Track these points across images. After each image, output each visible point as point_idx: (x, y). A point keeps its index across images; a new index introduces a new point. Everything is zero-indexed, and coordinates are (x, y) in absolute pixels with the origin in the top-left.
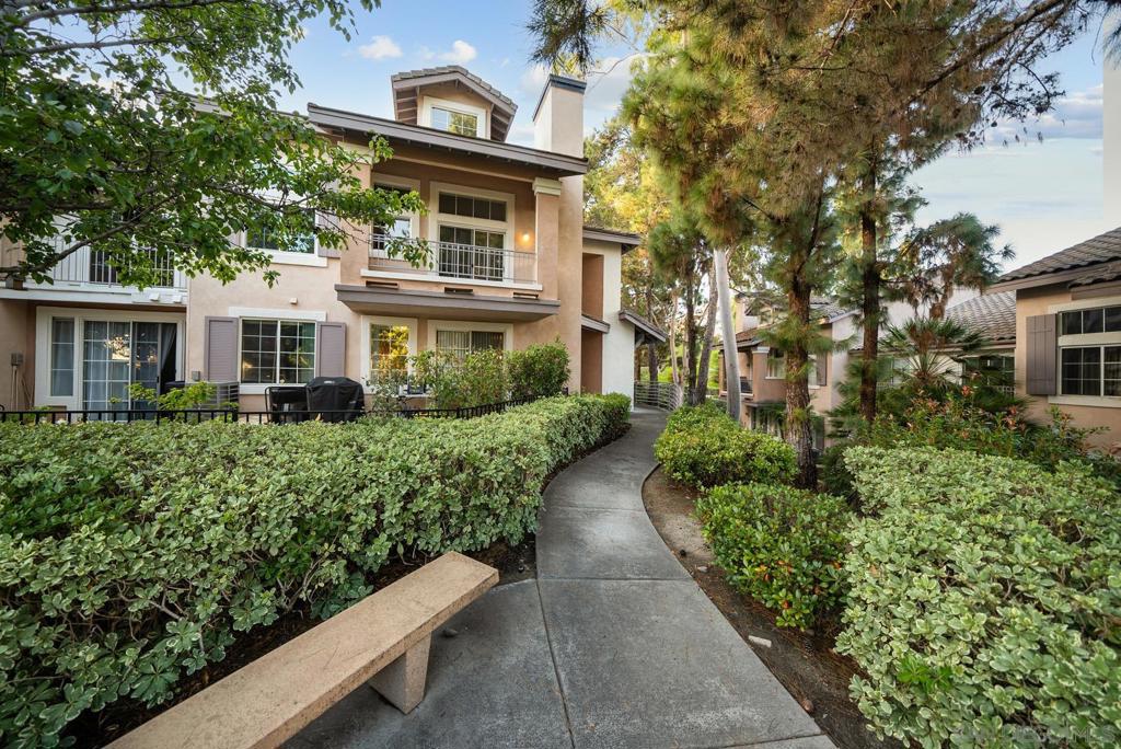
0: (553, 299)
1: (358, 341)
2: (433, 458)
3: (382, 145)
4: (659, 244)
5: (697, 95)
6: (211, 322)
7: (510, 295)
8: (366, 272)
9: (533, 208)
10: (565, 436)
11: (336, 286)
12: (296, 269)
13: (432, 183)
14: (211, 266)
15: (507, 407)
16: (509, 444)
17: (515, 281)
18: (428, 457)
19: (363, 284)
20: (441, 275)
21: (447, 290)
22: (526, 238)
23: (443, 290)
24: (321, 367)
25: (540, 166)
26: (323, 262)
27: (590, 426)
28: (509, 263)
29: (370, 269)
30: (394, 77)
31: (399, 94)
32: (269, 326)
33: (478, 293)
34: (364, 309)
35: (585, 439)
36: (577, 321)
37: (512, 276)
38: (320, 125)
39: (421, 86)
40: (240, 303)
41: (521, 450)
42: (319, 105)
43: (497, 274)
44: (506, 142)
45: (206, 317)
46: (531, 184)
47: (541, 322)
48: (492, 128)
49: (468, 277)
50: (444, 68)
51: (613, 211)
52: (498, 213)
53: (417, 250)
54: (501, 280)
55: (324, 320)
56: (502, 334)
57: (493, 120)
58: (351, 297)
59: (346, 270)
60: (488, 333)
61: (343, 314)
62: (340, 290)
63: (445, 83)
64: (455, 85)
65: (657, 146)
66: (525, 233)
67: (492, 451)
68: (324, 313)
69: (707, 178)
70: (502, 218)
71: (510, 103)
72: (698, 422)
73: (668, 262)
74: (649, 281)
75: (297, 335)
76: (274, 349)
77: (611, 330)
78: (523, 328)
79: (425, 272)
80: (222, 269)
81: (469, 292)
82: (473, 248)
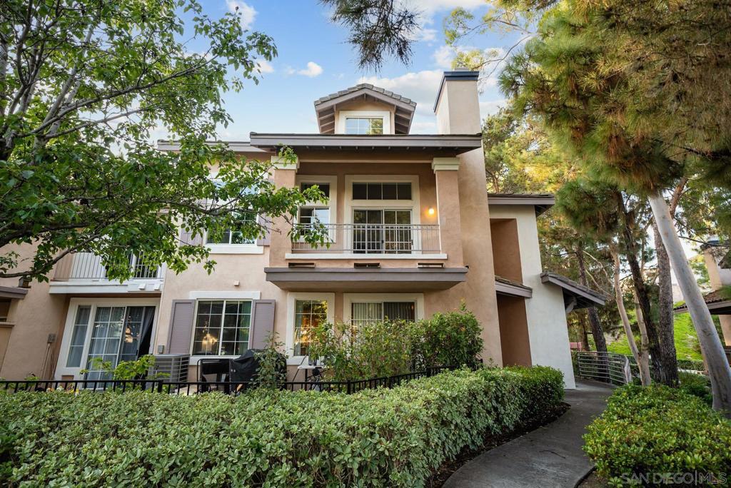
0: (460, 266)
1: (284, 315)
2: (287, 435)
3: (288, 153)
4: (569, 200)
5: (573, 55)
6: (177, 303)
7: (415, 266)
8: (289, 255)
9: (434, 185)
10: (469, 415)
11: (265, 269)
12: (240, 257)
13: (346, 176)
14: (168, 260)
15: (403, 382)
16: (372, 424)
17: (423, 252)
18: (282, 434)
19: (286, 266)
20: (355, 252)
21: (356, 265)
22: (431, 212)
23: (352, 266)
24: (254, 340)
25: (436, 148)
26: (261, 250)
27: (504, 405)
28: (416, 236)
29: (293, 252)
30: (315, 102)
31: (320, 114)
32: (217, 306)
33: (386, 266)
34: (289, 286)
35: (498, 420)
36: (490, 286)
37: (420, 249)
38: (260, 147)
39: (337, 105)
40: (198, 288)
41: (387, 432)
42: (258, 132)
43: (406, 248)
44: (410, 133)
45: (174, 300)
46: (430, 164)
47: (452, 290)
48: (396, 125)
49: (380, 252)
50: (354, 88)
51: (525, 177)
52: (405, 192)
53: (315, 233)
54: (410, 253)
55: (259, 298)
56: (412, 304)
57: (397, 118)
58: (278, 277)
59: (274, 256)
60: (400, 303)
61: (273, 292)
62: (270, 273)
63: (356, 98)
64: (365, 99)
65: (539, 109)
66: (430, 207)
67: (352, 431)
68: (259, 292)
69: (600, 128)
70: (409, 197)
71: (410, 102)
72: (650, 406)
73: (581, 218)
74: (576, 240)
75: (237, 311)
76: (219, 325)
77: (534, 295)
78: (434, 297)
79: (321, 252)
80: (176, 262)
81: (376, 265)
82: (384, 227)
